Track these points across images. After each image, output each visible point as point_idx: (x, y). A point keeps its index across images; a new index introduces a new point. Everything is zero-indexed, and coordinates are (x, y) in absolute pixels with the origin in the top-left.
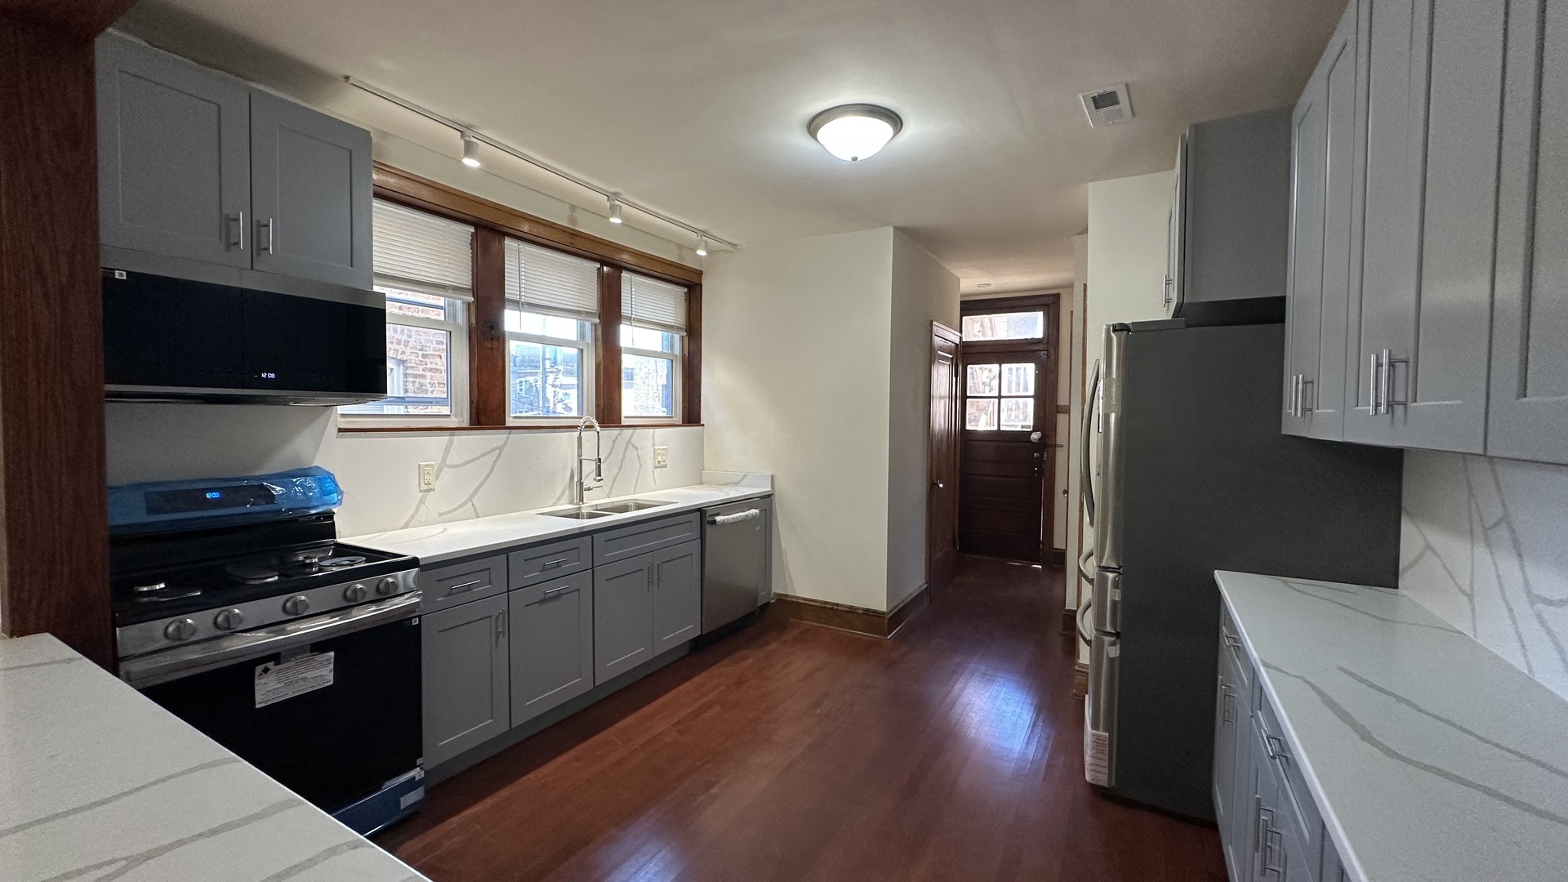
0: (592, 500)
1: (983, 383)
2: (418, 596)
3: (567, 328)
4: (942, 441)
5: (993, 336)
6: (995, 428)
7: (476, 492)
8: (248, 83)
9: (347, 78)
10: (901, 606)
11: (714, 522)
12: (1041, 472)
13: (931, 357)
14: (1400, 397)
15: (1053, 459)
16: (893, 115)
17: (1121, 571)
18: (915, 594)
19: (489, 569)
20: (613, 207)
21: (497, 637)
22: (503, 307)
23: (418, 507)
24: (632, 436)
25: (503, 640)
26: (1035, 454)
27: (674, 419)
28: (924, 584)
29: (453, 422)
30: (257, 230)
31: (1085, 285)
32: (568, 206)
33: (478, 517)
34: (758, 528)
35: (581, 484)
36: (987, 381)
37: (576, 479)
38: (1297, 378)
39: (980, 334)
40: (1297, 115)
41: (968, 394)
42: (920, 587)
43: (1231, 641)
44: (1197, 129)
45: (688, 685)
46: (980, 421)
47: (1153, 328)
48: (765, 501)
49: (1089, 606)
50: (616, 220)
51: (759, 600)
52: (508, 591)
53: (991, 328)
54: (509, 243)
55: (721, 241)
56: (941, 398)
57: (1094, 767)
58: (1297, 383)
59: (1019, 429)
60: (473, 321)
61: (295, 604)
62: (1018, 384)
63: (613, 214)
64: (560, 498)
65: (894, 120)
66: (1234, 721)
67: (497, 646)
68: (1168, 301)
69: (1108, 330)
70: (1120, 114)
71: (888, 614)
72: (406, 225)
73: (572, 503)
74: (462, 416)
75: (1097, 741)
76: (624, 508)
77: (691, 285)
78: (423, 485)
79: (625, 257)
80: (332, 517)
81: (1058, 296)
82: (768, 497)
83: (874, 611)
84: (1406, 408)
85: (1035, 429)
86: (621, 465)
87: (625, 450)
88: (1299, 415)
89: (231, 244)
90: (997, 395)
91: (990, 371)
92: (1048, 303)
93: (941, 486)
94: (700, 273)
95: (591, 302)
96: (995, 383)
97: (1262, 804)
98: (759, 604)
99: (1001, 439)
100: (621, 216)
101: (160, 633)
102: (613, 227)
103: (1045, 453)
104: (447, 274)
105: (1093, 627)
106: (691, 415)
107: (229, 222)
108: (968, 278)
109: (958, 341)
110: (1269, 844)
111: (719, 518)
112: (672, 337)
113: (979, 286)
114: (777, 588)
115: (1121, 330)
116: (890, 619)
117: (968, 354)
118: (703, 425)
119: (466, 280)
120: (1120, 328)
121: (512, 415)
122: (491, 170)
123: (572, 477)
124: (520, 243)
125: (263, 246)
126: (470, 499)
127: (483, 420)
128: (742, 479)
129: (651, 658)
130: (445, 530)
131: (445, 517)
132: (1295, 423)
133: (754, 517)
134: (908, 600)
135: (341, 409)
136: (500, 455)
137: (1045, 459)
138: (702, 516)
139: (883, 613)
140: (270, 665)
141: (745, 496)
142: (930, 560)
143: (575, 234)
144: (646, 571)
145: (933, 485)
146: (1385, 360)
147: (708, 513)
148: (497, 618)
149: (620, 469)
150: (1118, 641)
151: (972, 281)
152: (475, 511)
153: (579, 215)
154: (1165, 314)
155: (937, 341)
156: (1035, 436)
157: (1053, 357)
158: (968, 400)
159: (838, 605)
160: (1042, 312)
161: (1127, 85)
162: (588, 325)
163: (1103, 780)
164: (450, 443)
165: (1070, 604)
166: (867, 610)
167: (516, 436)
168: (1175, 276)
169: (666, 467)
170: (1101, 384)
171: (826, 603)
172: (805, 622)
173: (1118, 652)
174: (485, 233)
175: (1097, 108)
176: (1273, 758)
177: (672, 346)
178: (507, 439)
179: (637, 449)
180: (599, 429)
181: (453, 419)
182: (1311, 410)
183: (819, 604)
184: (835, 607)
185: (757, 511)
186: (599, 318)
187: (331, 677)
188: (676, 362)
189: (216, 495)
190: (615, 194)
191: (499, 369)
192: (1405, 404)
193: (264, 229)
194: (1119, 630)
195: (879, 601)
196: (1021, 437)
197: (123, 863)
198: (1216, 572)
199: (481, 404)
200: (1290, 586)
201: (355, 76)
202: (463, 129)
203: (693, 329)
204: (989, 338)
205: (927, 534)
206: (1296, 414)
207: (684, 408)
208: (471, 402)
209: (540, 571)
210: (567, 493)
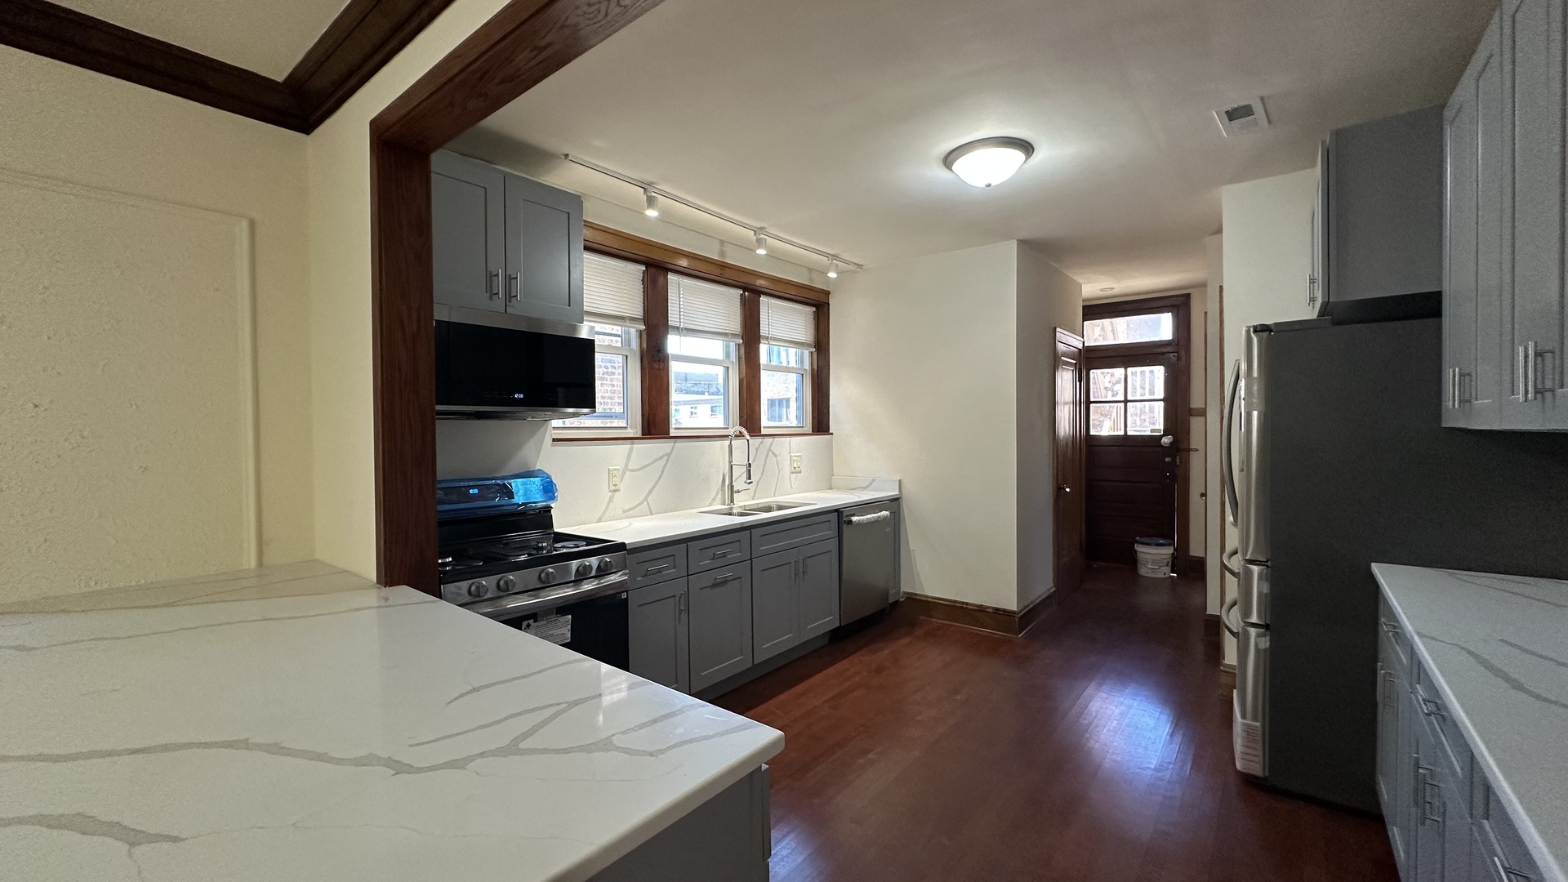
0: (741, 501)
1: (1106, 388)
2: (625, 574)
3: (715, 348)
4: (1067, 443)
5: (1115, 339)
6: (1122, 433)
7: (650, 492)
8: (493, 166)
9: (567, 156)
10: (1031, 606)
11: (850, 522)
12: (1174, 478)
13: (1055, 362)
14: (1548, 385)
15: (1186, 463)
16: (1026, 144)
17: (1269, 563)
18: (1045, 596)
19: (673, 555)
20: (759, 241)
21: (680, 614)
22: (667, 333)
23: (608, 504)
24: (771, 444)
25: (684, 616)
26: (1167, 459)
27: (805, 429)
28: (1052, 588)
29: (630, 433)
30: (510, 280)
31: (1221, 287)
32: (717, 242)
33: (652, 514)
34: (888, 529)
35: (732, 487)
36: (1109, 385)
37: (727, 483)
38: (1454, 372)
39: (1101, 338)
40: (1448, 114)
41: (1092, 400)
42: (1048, 590)
43: (1390, 628)
44: (1339, 135)
45: (832, 670)
46: (1105, 425)
47: (1297, 327)
48: (894, 503)
49: (1234, 604)
50: (761, 252)
51: (890, 598)
52: (688, 575)
53: (1113, 331)
54: (671, 277)
55: (848, 263)
56: (1066, 403)
57: (1246, 757)
58: (1454, 376)
59: (1149, 433)
60: (645, 346)
61: (506, 583)
62: (1143, 388)
63: (759, 247)
64: (714, 499)
65: (1026, 147)
66: (1395, 705)
67: (680, 622)
68: (1313, 300)
69: (1248, 332)
70: (1256, 122)
71: (1018, 614)
72: (594, 268)
73: (724, 504)
74: (636, 428)
75: (1248, 731)
76: (768, 509)
77: (818, 304)
78: (611, 485)
79: (761, 282)
80: (550, 511)
81: (1188, 296)
82: (896, 500)
83: (1004, 610)
84: (1554, 395)
85: (1166, 432)
86: (763, 471)
87: (767, 456)
88: (1457, 406)
89: (493, 295)
90: (1123, 399)
91: (1112, 375)
92: (1178, 304)
93: (1068, 490)
94: (827, 293)
95: (735, 324)
96: (1120, 388)
97: (1420, 763)
98: (890, 602)
99: (1127, 444)
100: (766, 247)
101: (464, 591)
102: (759, 259)
103: (1178, 457)
104: (625, 307)
105: (1240, 620)
106: (821, 424)
107: (491, 277)
108: (1089, 283)
109: (1081, 346)
110: (1428, 800)
111: (854, 519)
112: (802, 353)
113: (1102, 290)
114: (906, 588)
115: (1262, 331)
116: (1021, 618)
117: (1092, 358)
118: (832, 434)
119: (637, 310)
120: (1260, 329)
121: (674, 426)
122: (666, 218)
123: (724, 480)
124: (679, 276)
125: (513, 295)
126: (646, 499)
127: (653, 430)
128: (871, 484)
129: (797, 643)
130: (631, 524)
131: (628, 513)
132: (1454, 415)
133: (885, 518)
134: (1038, 601)
135: (556, 423)
136: (668, 460)
137: (1178, 463)
138: (839, 516)
139: (1014, 612)
140: (531, 622)
141: (876, 499)
142: (1058, 563)
143: (723, 266)
144: (793, 564)
145: (1059, 489)
146: (1531, 352)
147: (845, 514)
148: (680, 597)
149: (762, 474)
150: (1268, 633)
151: (1095, 285)
152: (650, 509)
153: (728, 249)
154: (1310, 313)
155: (1061, 347)
156: (1166, 440)
157: (1184, 358)
158: (1092, 405)
159: (967, 604)
160: (1170, 314)
161: (1262, 99)
162: (733, 346)
163: (1257, 769)
164: (631, 450)
165: (1213, 608)
166: (997, 609)
167: (680, 444)
168: (1319, 275)
169: (800, 472)
170: (1242, 383)
171: (955, 602)
172: (935, 620)
173: (1268, 644)
174: (652, 270)
175: (1230, 120)
176: (1428, 715)
177: (802, 362)
178: (673, 447)
179: (776, 456)
180: (748, 437)
181: (629, 430)
182: (1469, 401)
183: (948, 603)
184: (965, 606)
185: (888, 513)
186: (742, 339)
187: (569, 635)
188: (806, 375)
189: (476, 491)
190: (760, 229)
191: (665, 387)
192: (1553, 391)
193: (494, 278)
194: (1268, 622)
195: (1009, 601)
196: (1151, 442)
197: (565, 705)
198: (1373, 564)
199: (651, 416)
200: (1458, 579)
201: (573, 154)
202: (645, 187)
203: (821, 345)
204: (1110, 341)
205: (1054, 538)
206: (1454, 405)
207: (813, 418)
208: (643, 415)
209: (711, 560)
210: (720, 495)
